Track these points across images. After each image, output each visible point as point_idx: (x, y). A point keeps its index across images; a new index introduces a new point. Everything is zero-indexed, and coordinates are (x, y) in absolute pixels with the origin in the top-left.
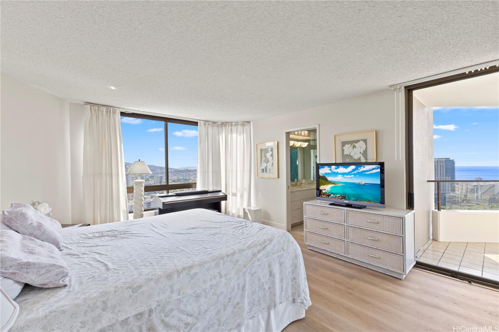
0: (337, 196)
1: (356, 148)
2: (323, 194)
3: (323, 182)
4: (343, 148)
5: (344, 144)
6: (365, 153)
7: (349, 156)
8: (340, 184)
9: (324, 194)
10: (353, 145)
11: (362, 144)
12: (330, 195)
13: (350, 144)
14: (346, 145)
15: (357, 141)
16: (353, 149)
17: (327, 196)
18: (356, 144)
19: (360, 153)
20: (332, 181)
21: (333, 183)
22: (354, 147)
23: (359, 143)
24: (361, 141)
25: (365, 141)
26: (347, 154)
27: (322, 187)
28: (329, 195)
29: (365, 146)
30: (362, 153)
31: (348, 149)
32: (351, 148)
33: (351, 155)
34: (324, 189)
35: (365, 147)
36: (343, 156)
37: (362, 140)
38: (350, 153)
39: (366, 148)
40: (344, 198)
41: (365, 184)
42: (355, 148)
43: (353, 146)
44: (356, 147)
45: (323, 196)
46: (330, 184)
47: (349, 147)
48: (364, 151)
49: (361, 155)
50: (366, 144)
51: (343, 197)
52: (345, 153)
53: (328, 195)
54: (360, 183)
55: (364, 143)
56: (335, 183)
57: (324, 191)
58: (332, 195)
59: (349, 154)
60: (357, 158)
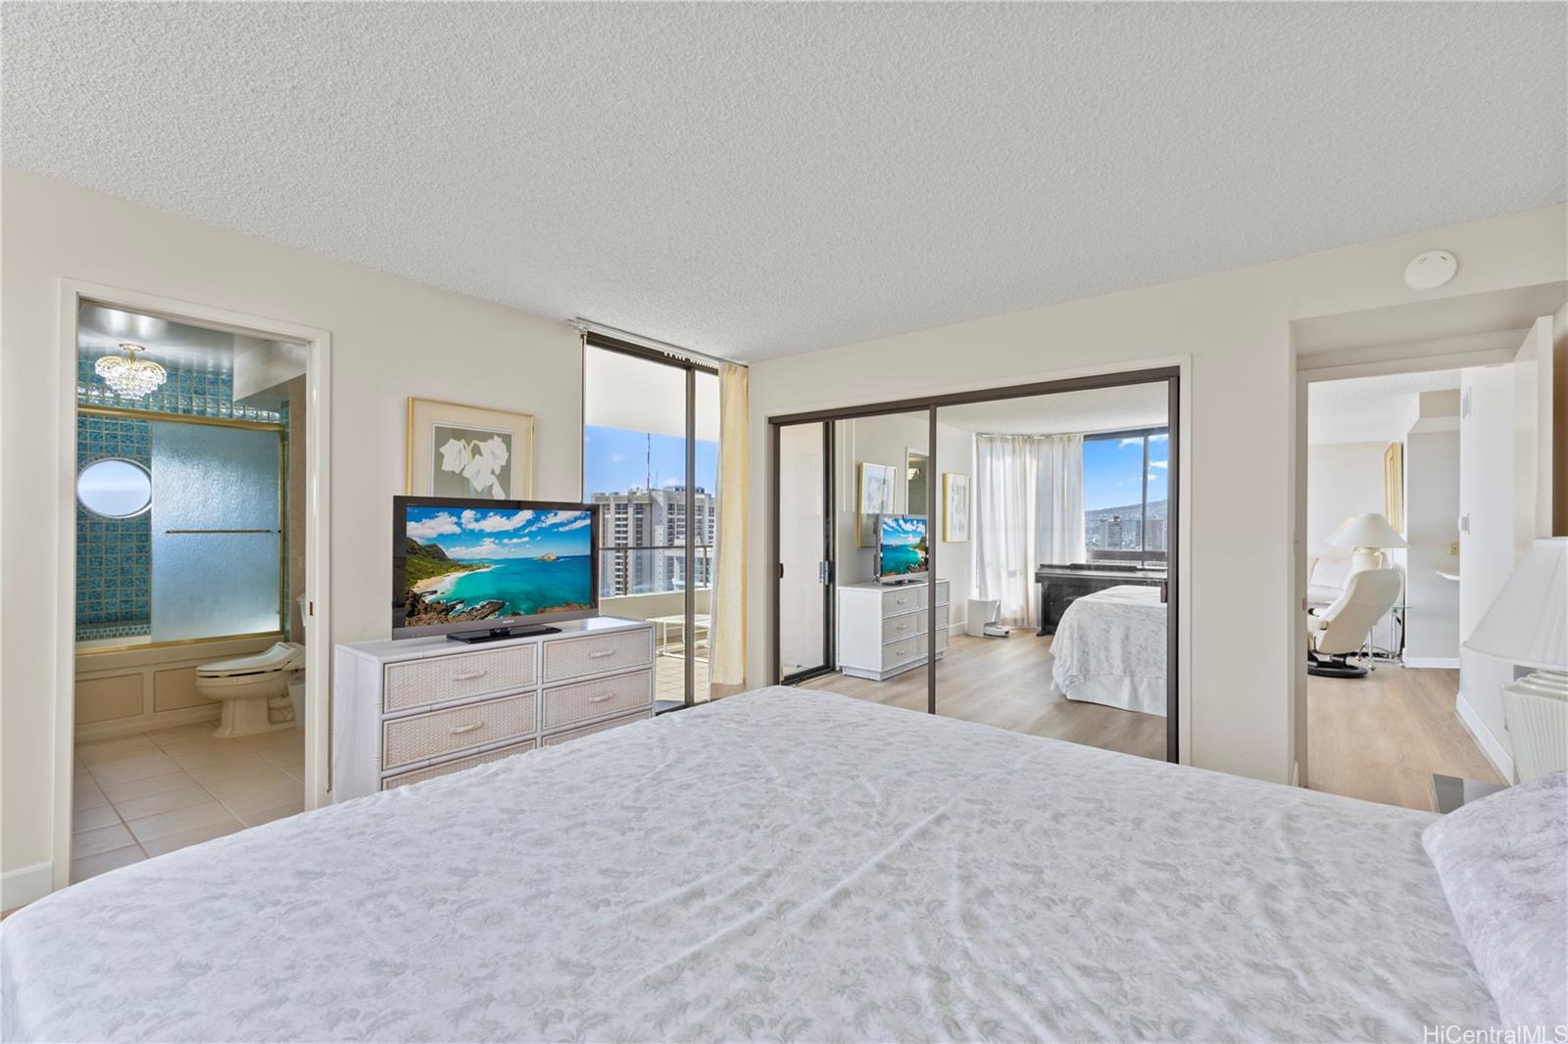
0: (478, 607)
1: (481, 455)
2: (426, 609)
3: (429, 565)
4: (441, 450)
5: (443, 435)
6: (504, 475)
7: (459, 478)
8: (488, 567)
9: (428, 608)
10: (472, 445)
11: (496, 444)
12: (453, 607)
13: (463, 441)
14: (451, 440)
15: (485, 436)
16: (473, 456)
17: (441, 612)
18: (481, 444)
19: (493, 472)
20: (462, 560)
21: (465, 567)
22: (476, 451)
23: (490, 441)
24: (496, 437)
25: (507, 439)
26: (453, 472)
27: (421, 586)
28: (448, 609)
29: (507, 454)
30: (497, 472)
31: (455, 455)
32: (467, 454)
33: (464, 474)
34: (430, 590)
35: (506, 457)
36: (440, 475)
37: (499, 435)
38: (463, 469)
39: (509, 461)
40: (498, 610)
41: (558, 558)
42: (477, 456)
43: (473, 448)
44: (482, 451)
45: (423, 616)
46: (456, 570)
47: (460, 450)
48: (502, 467)
49: (494, 480)
50: (509, 450)
51: (497, 607)
52: (446, 467)
53: (444, 610)
54: (546, 558)
55: (504, 446)
56: (471, 566)
57: (428, 599)
58: (459, 607)
59: (457, 472)
60: (482, 487)
